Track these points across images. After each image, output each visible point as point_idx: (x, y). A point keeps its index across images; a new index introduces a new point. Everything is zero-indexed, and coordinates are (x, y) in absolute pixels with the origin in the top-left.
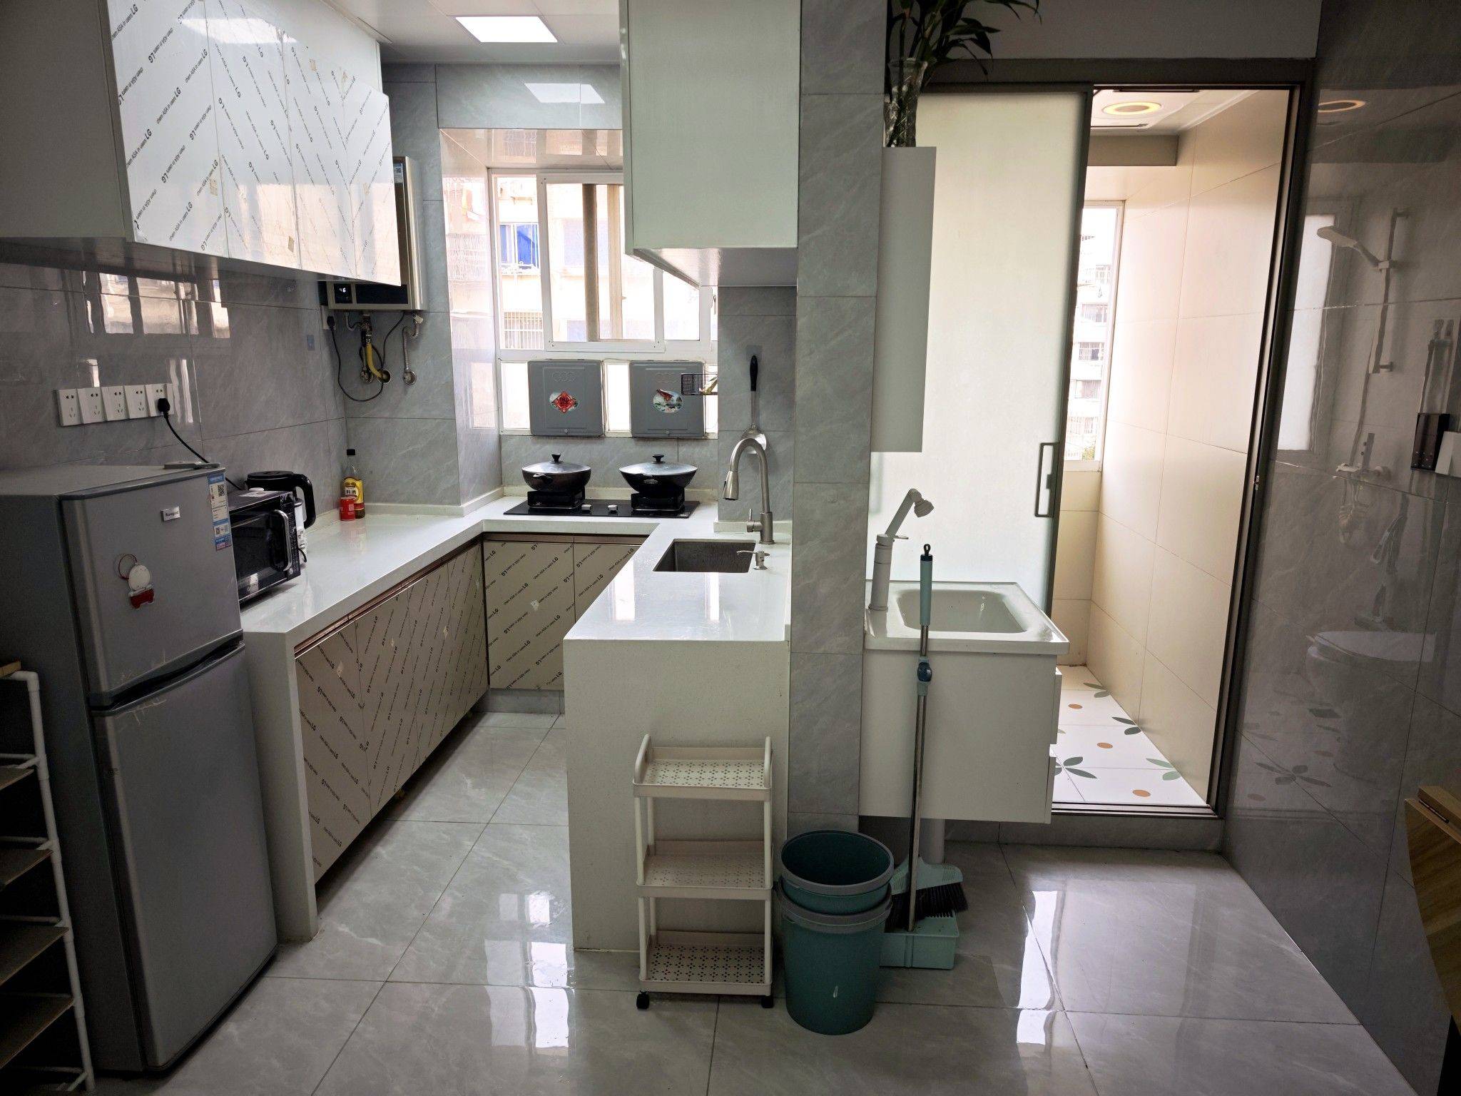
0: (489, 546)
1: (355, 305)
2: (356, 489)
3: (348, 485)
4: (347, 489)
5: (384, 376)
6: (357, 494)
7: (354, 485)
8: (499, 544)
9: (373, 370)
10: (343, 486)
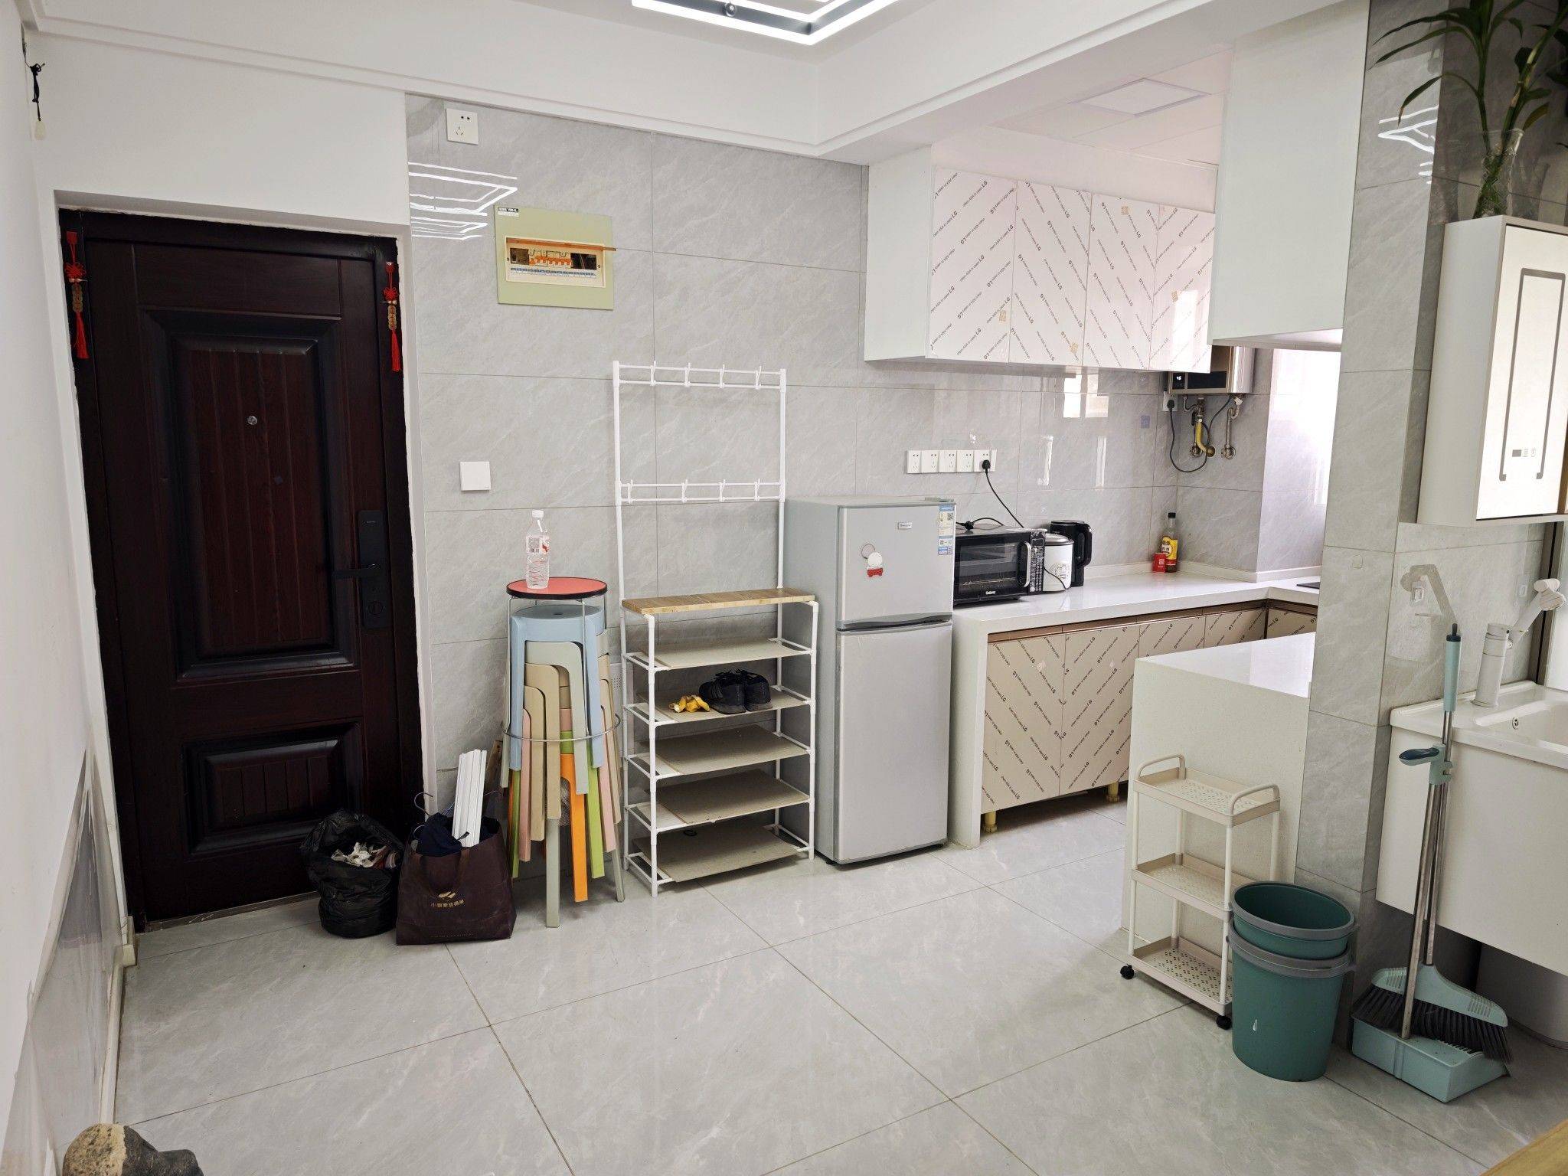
0: (1274, 614)
1: (1186, 391)
2: (1169, 547)
3: (1164, 543)
4: (1163, 546)
5: (1210, 451)
6: (1170, 551)
7: (1169, 543)
8: (1283, 612)
9: (1200, 446)
10: (1161, 543)
